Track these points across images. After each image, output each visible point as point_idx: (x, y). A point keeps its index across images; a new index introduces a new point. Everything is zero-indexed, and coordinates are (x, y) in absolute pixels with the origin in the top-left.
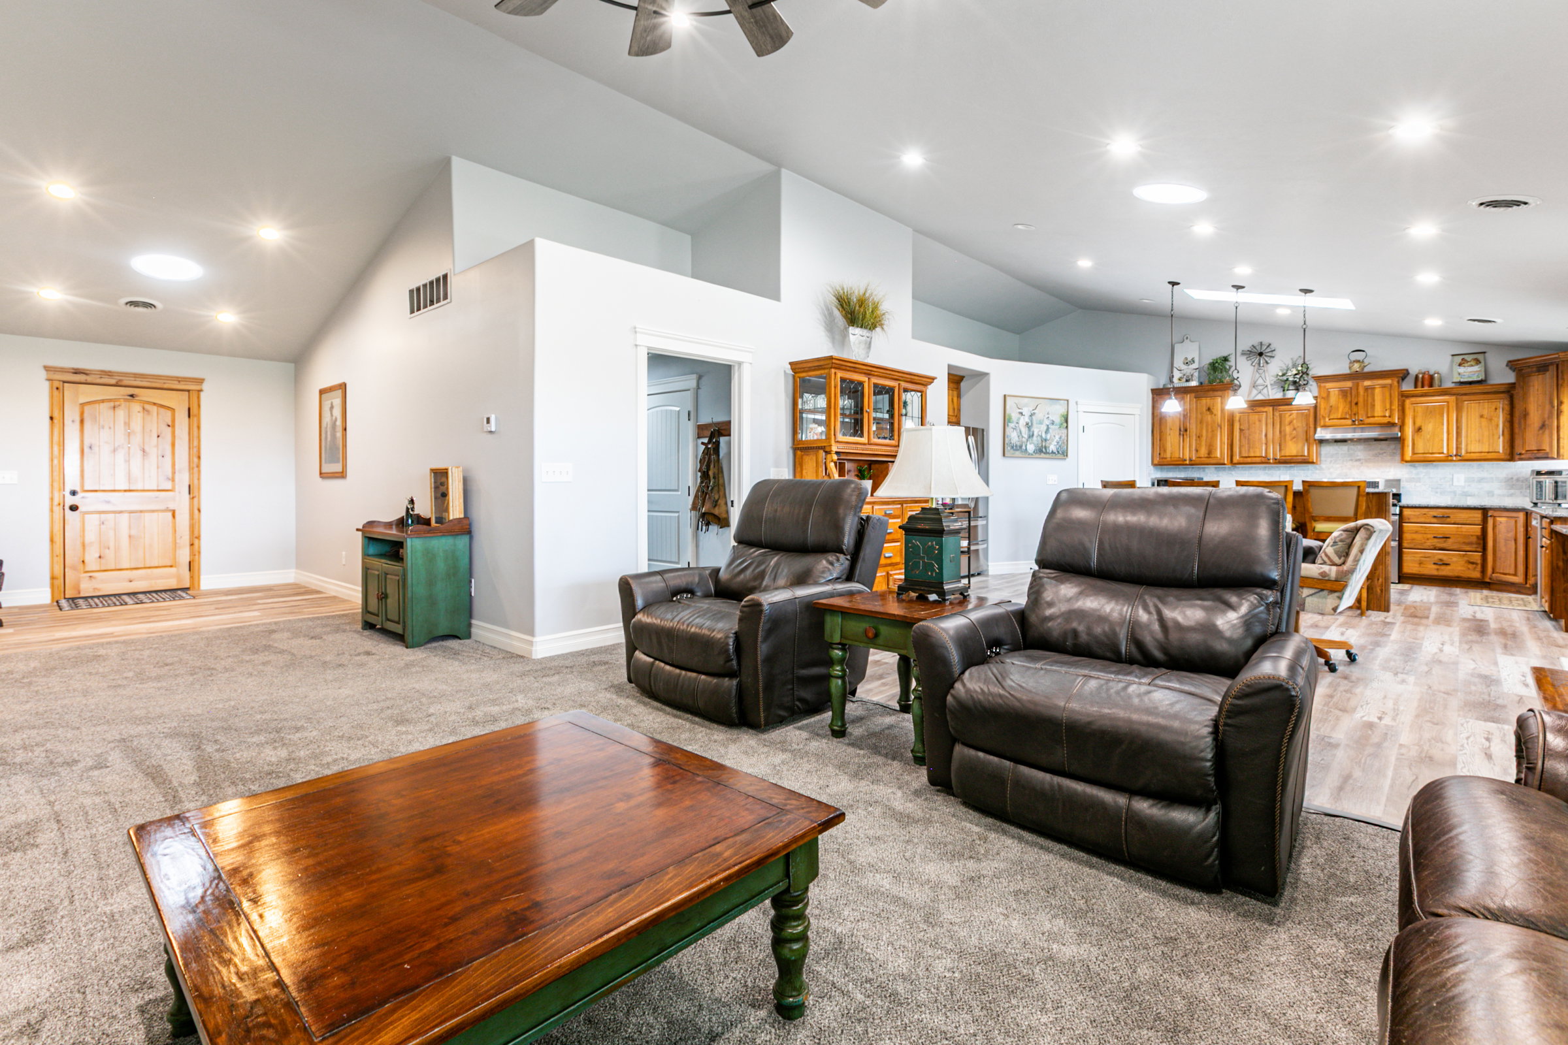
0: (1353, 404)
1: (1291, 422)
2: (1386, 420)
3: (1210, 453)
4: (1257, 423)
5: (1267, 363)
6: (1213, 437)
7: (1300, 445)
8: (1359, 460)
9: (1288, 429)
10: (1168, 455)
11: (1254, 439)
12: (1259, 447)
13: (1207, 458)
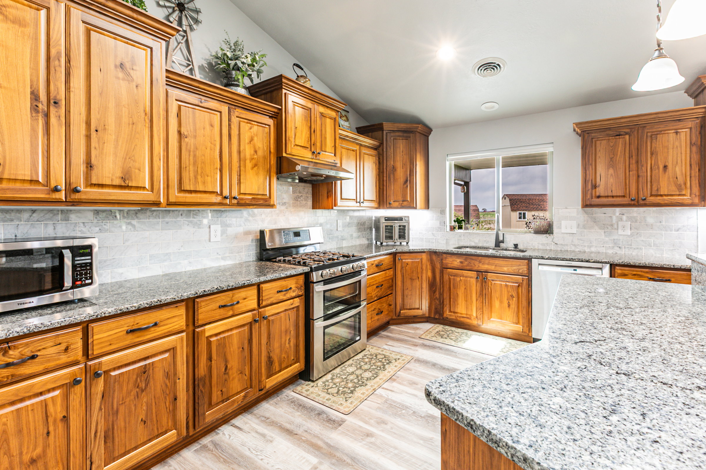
0: (312, 131)
1: (252, 140)
2: (332, 158)
3: (126, 176)
4: (207, 127)
6: (134, 138)
7: (261, 179)
8: (285, 204)
9: (248, 152)
11: (203, 158)
12: (209, 175)
13: (121, 187)
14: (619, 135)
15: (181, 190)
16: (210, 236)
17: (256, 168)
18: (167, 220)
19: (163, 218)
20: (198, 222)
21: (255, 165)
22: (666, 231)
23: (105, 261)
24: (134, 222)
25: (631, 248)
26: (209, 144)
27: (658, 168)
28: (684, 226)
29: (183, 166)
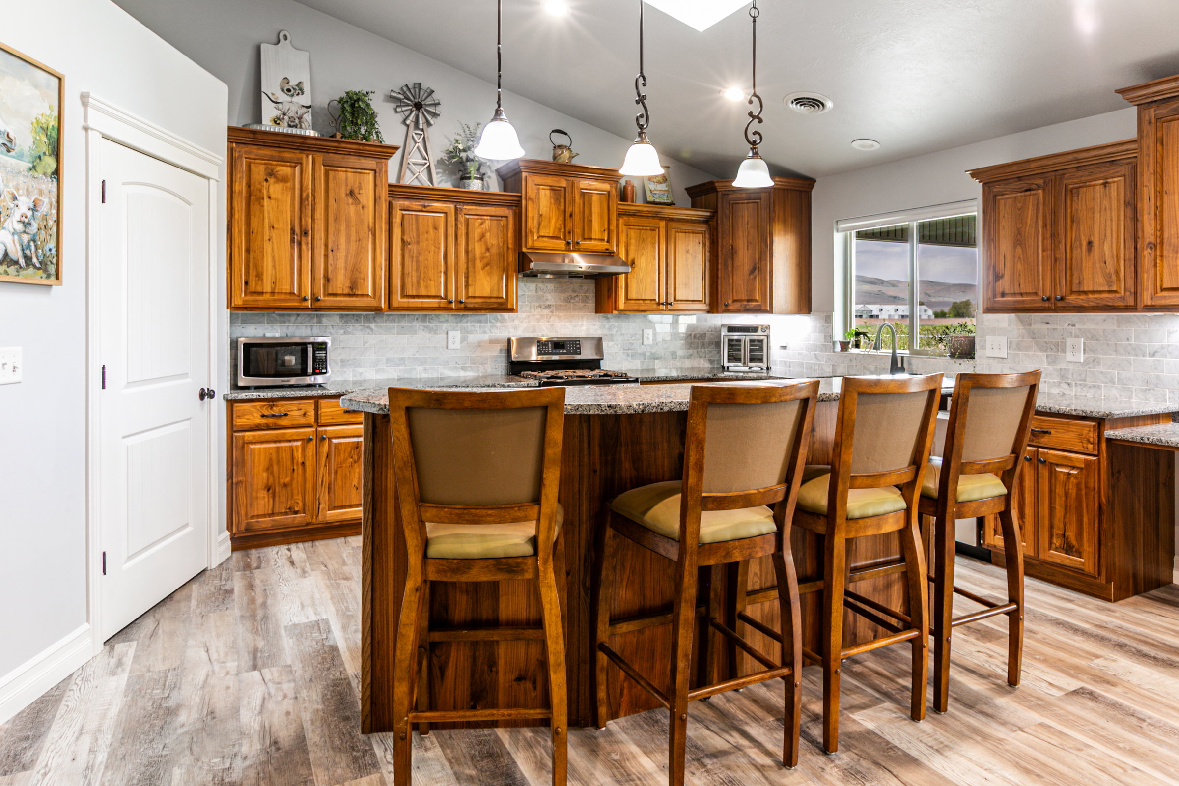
0: (568, 215)
1: (482, 236)
2: (603, 246)
3: (353, 285)
4: (431, 231)
5: (429, 124)
6: (360, 252)
7: (495, 278)
8: (549, 306)
9: (478, 249)
10: (268, 288)
11: (426, 262)
12: (433, 279)
13: (349, 295)
14: (1029, 190)
15: (404, 296)
16: (447, 342)
17: (489, 267)
18: (402, 324)
19: (399, 322)
20: (435, 328)
21: (487, 265)
22: (1137, 355)
23: (348, 361)
24: (373, 325)
25: (1085, 385)
26: (433, 248)
27: (1081, 245)
28: (1162, 347)
29: (406, 271)
